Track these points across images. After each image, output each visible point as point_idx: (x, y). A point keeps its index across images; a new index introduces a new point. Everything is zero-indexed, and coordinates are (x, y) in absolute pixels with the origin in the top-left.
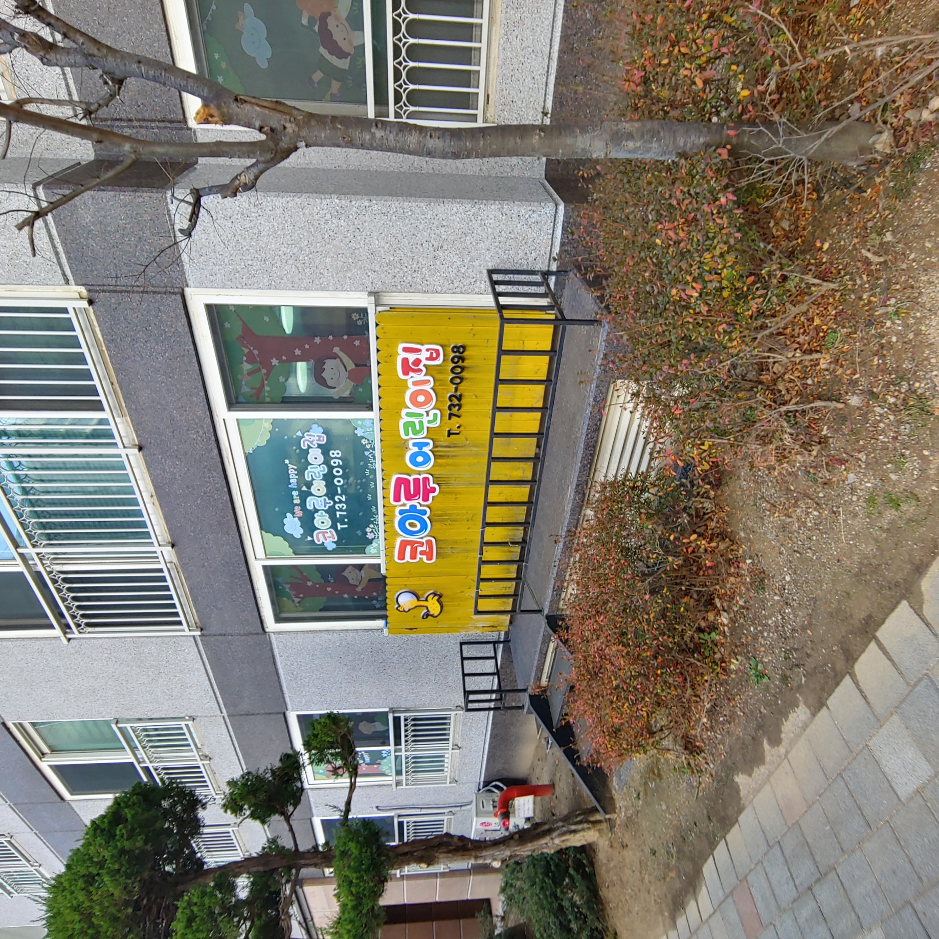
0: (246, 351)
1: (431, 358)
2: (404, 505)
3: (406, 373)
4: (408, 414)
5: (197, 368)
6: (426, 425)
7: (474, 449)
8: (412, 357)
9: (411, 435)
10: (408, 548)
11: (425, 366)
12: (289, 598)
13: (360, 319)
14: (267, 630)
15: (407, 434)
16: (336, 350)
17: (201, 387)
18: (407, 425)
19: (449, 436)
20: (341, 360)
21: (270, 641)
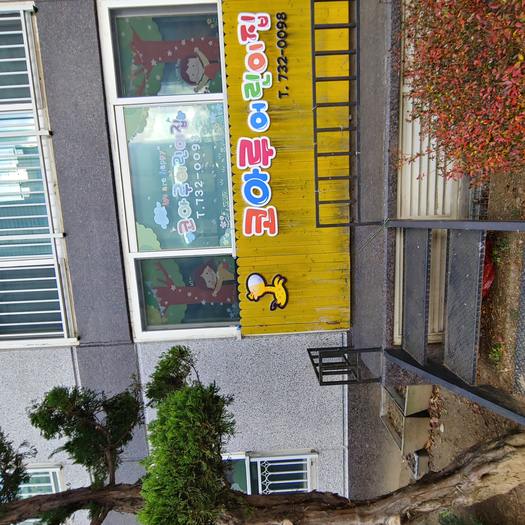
0: (134, 54)
1: (262, 25)
2: (248, 169)
3: (244, 39)
4: (248, 77)
5: (98, 58)
6: (262, 86)
7: (301, 111)
8: (248, 24)
9: (251, 97)
10: (254, 218)
11: (258, 31)
12: (156, 306)
13: (212, 23)
14: (135, 341)
15: (247, 96)
16: (196, 50)
17: (100, 74)
18: (248, 86)
19: (280, 97)
20: (200, 59)
21: (137, 354)
